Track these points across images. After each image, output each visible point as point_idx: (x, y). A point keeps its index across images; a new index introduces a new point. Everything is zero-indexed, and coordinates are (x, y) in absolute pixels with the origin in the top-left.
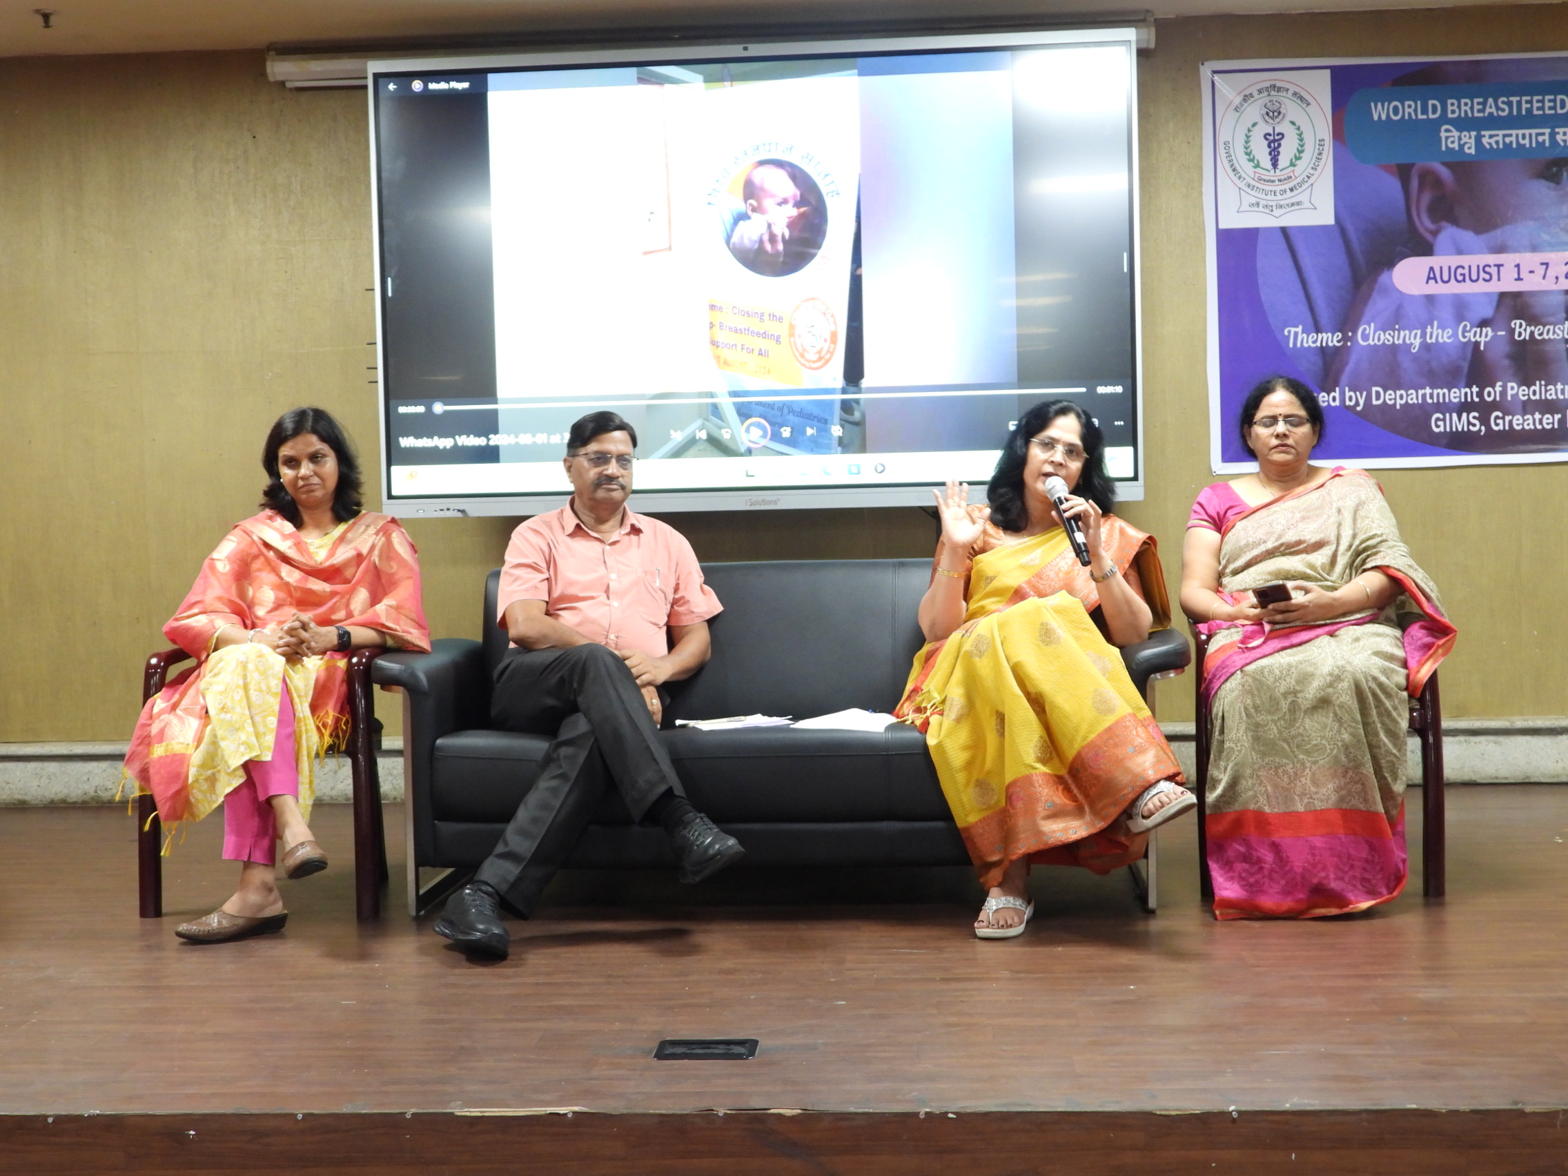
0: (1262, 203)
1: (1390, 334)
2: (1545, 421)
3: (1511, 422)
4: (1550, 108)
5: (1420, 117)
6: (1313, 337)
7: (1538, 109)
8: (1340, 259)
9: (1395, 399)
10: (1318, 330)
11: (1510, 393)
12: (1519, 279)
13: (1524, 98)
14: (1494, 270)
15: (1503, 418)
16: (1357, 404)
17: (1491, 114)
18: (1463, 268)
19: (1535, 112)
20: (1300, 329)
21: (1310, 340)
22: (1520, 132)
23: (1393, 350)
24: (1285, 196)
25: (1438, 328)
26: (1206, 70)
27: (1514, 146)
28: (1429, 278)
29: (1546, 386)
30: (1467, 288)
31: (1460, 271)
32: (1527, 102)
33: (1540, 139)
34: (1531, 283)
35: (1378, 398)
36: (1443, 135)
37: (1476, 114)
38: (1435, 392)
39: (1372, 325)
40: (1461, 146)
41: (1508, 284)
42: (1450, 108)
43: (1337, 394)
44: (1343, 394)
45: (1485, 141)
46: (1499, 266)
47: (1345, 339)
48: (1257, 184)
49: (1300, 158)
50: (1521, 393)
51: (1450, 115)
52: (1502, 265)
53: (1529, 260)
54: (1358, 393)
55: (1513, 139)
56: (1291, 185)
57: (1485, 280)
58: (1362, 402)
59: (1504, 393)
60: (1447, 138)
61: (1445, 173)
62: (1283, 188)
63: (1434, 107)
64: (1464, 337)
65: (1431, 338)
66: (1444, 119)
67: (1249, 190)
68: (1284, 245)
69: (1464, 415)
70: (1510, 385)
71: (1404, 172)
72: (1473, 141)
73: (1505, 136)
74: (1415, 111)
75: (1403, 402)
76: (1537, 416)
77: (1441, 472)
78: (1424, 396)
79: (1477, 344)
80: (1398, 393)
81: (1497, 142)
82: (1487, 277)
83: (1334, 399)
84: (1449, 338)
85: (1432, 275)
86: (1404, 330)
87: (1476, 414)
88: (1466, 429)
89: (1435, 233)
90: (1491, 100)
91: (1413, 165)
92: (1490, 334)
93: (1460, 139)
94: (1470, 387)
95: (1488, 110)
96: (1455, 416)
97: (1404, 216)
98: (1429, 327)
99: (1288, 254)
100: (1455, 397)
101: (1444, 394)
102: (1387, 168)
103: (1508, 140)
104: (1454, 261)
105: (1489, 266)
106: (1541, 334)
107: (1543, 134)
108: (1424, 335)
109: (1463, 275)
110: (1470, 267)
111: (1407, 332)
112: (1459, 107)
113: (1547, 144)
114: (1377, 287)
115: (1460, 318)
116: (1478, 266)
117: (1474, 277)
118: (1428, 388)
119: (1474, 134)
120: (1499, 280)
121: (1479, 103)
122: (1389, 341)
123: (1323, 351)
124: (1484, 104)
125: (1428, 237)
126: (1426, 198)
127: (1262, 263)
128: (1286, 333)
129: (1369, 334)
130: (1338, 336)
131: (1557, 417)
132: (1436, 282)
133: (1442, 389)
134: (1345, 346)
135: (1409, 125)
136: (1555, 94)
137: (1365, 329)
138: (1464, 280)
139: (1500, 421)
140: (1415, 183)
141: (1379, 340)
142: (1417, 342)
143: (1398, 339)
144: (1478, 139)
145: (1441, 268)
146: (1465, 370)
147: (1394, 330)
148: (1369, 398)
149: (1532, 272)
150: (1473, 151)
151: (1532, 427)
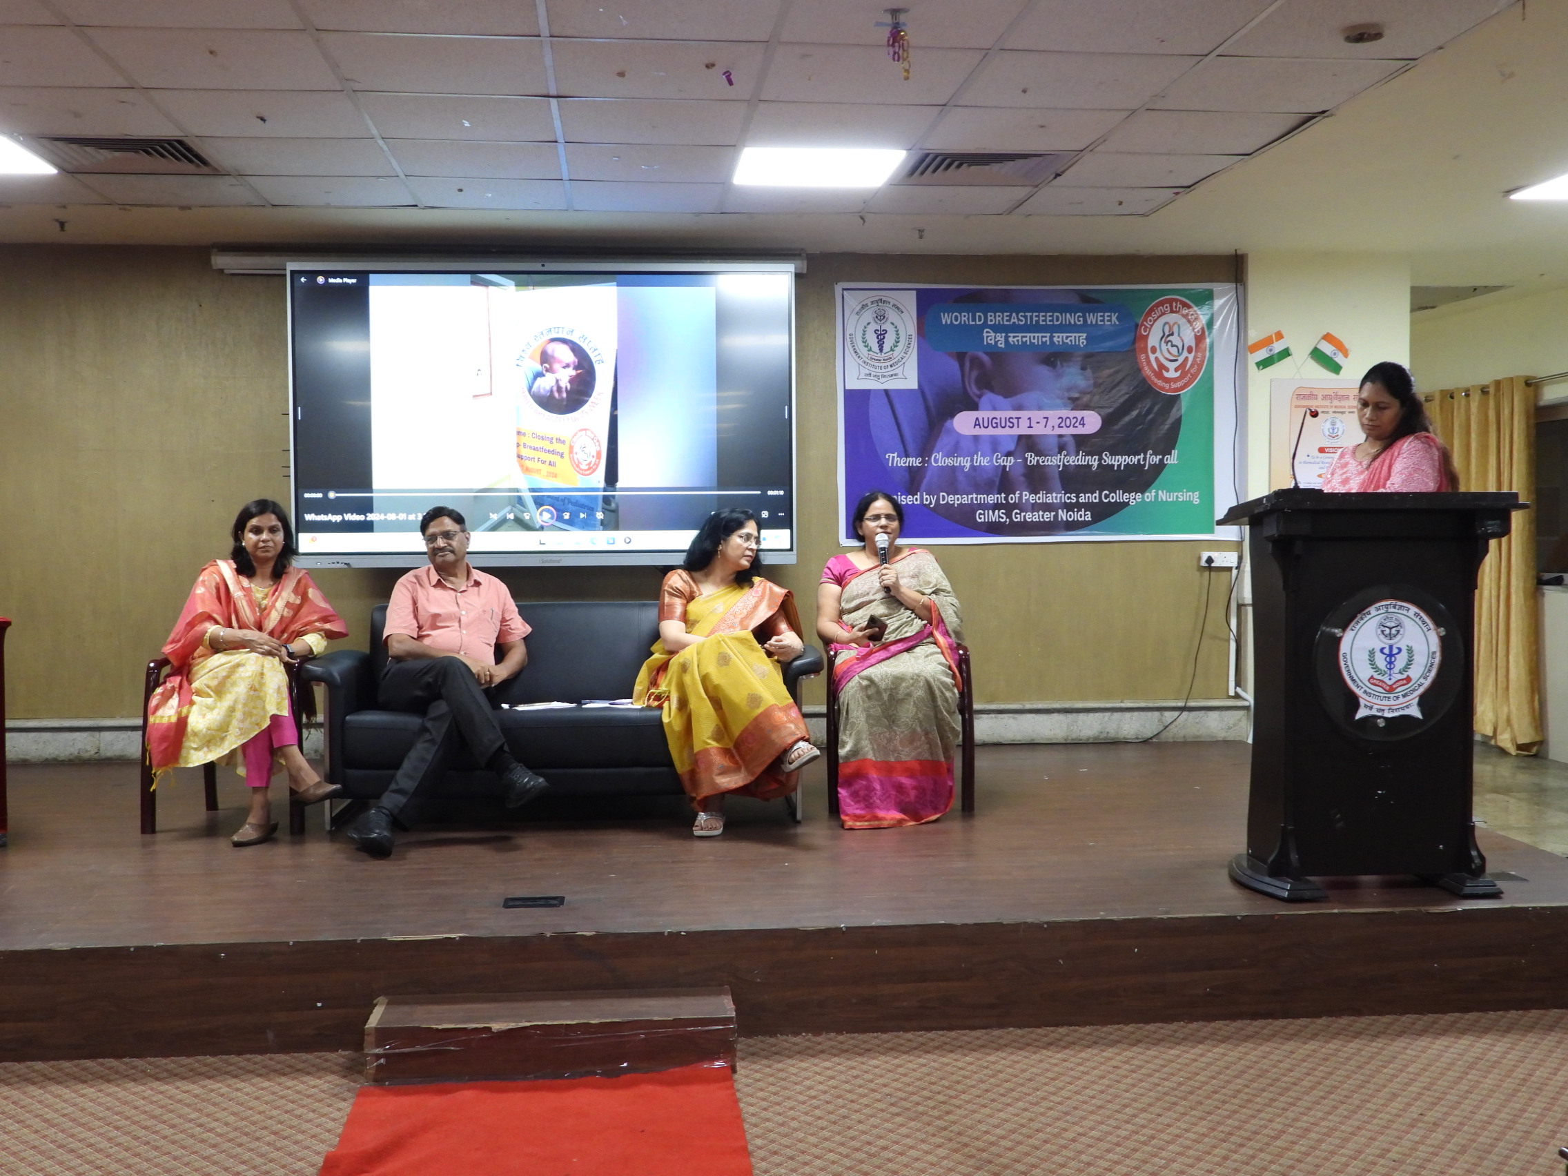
0: (873, 373)
2: (1045, 516)
3: (1025, 516)
4: (1050, 321)
5: (971, 323)
7: (1043, 321)
8: (921, 411)
10: (907, 456)
11: (1024, 498)
12: (1030, 427)
13: (1035, 314)
14: (1015, 421)
15: (1020, 514)
16: (931, 503)
17: (1014, 323)
19: (1041, 323)
20: (895, 455)
21: (902, 462)
22: (1032, 335)
24: (887, 370)
26: (838, 288)
27: (1028, 343)
28: (976, 425)
29: (1046, 494)
30: (999, 432)
31: (995, 421)
32: (1036, 316)
33: (1044, 339)
34: (1037, 430)
36: (985, 335)
37: (1006, 323)
38: (979, 496)
40: (996, 343)
41: (1024, 431)
42: (989, 318)
45: (1011, 339)
46: (1018, 418)
47: (923, 462)
48: (870, 362)
49: (897, 346)
50: (1031, 498)
51: (989, 323)
53: (1037, 415)
55: (1028, 339)
56: (891, 363)
58: (933, 502)
59: (1020, 498)
60: (987, 337)
61: (986, 359)
62: (886, 364)
63: (980, 317)
66: (985, 325)
67: (864, 365)
68: (886, 400)
69: (997, 511)
70: (1024, 493)
71: (960, 357)
72: (1003, 339)
73: (1023, 337)
74: (968, 319)
76: (1041, 513)
77: (982, 547)
78: (972, 498)
80: (956, 496)
81: (1018, 341)
82: (1011, 425)
87: (1004, 511)
89: (980, 397)
90: (1014, 314)
91: (966, 353)
92: (1013, 461)
93: (995, 338)
94: (1000, 494)
95: (1012, 321)
96: (991, 511)
99: (889, 406)
103: (1024, 339)
104: (991, 414)
106: (1043, 462)
107: (1046, 337)
108: (972, 461)
109: (996, 423)
112: (995, 317)
113: (1048, 343)
114: (944, 429)
115: (994, 450)
117: (1003, 425)
119: (1004, 335)
121: (1007, 316)
123: (910, 468)
124: (1010, 316)
125: (976, 399)
126: (974, 374)
127: (873, 412)
131: (1053, 514)
135: (964, 328)
136: (1053, 312)
140: (967, 365)
142: (968, 465)
144: (1007, 338)
146: (997, 483)
147: (954, 457)
148: (938, 499)
149: (1038, 423)
150: (1003, 346)
151: (1037, 520)
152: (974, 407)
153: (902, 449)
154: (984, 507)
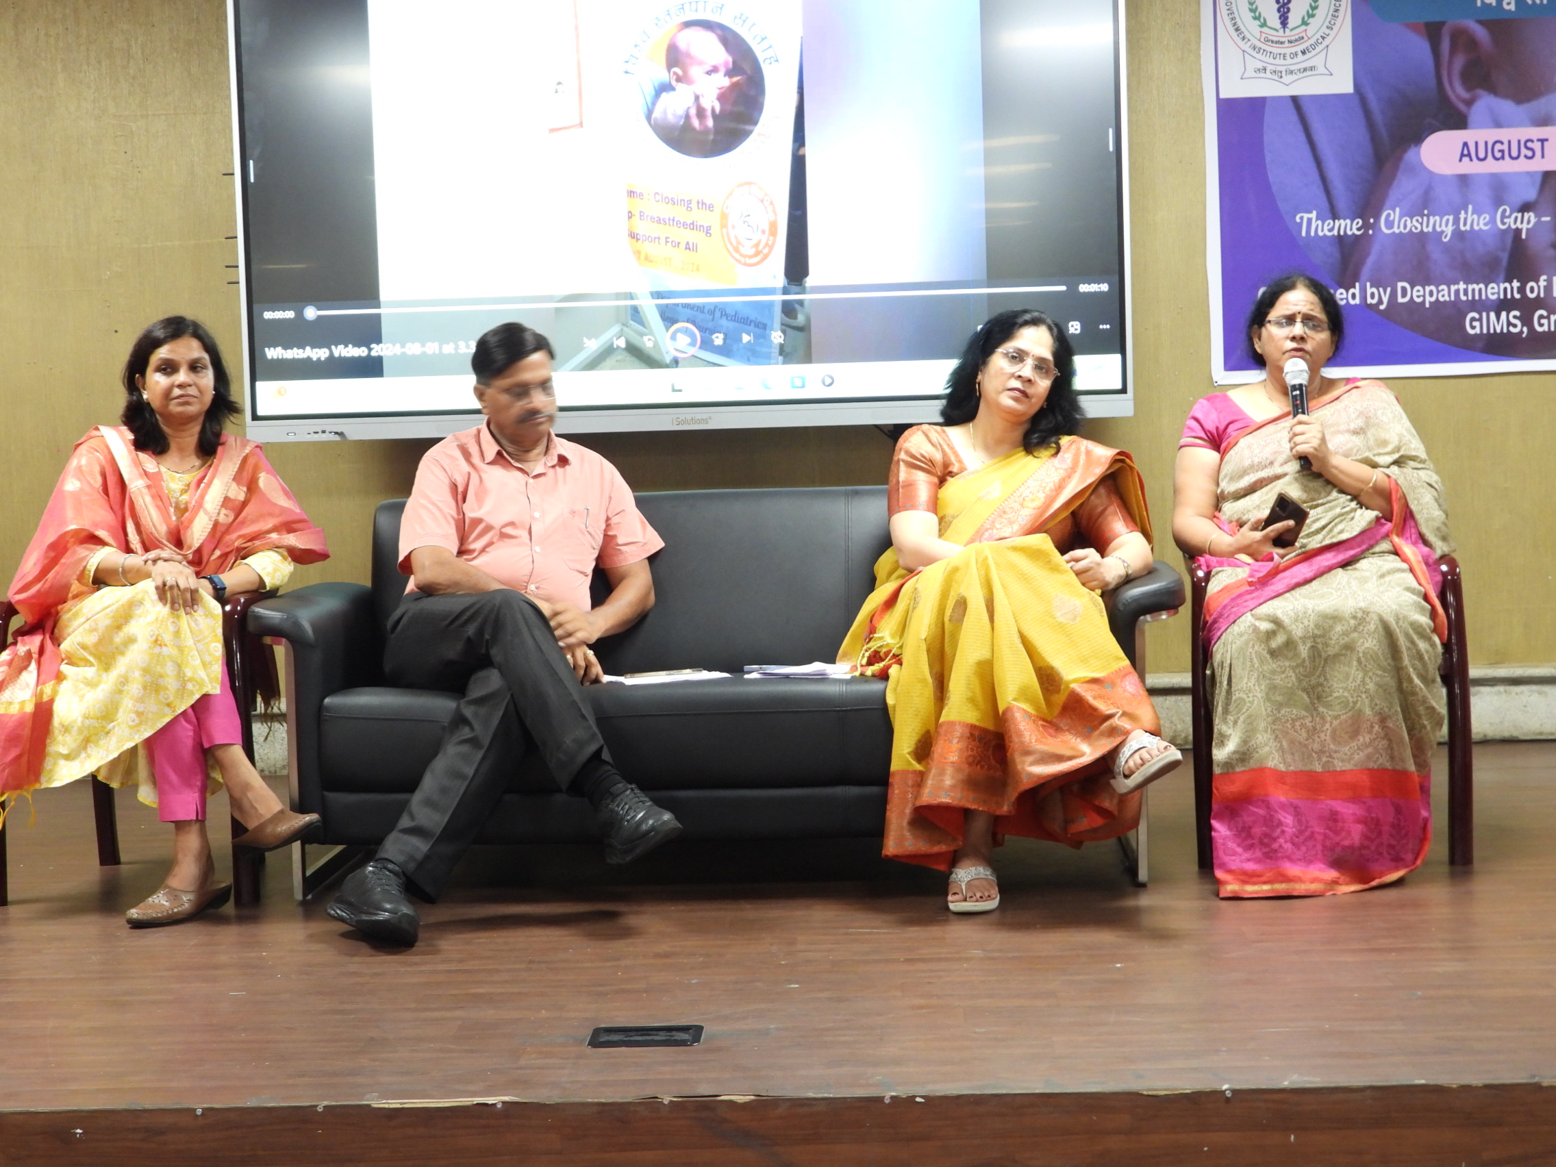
0: (1270, 68)
1: (1417, 221)
6: (1329, 224)
8: (1360, 134)
9: (1424, 296)
10: (1335, 217)
14: (1537, 146)
15: (1548, 318)
16: (1380, 302)
18: (1502, 143)
20: (1314, 215)
21: (1326, 228)
23: (1421, 238)
24: (1295, 60)
25: (1472, 214)
28: (1462, 155)
30: (1506, 166)
31: (1498, 147)
35: (1404, 294)
38: (1470, 287)
39: (1398, 210)
40: (1499, 2)
43: (1357, 291)
44: (1363, 291)
46: (1543, 141)
47: (1366, 226)
48: (1264, 47)
49: (1313, 16)
52: (1547, 140)
54: (1381, 290)
56: (1303, 47)
57: (1526, 157)
58: (1385, 299)
61: (1481, 33)
62: (1293, 50)
64: (1503, 223)
65: (1465, 224)
67: (1254, 53)
68: (1294, 117)
69: (1504, 314)
71: (1433, 31)
75: (1433, 299)
77: (1477, 380)
78: (1457, 292)
79: (1518, 232)
80: (1428, 289)
82: (1530, 154)
83: (1354, 296)
84: (1485, 224)
85: (1466, 152)
86: (1434, 216)
87: (1517, 313)
88: (1505, 330)
89: (1469, 103)
91: (1443, 24)
92: (1533, 220)
94: (1511, 282)
96: (1492, 315)
97: (1433, 83)
98: (1463, 212)
99: (1299, 127)
100: (1493, 294)
101: (1480, 290)
102: (1413, 27)
104: (1491, 135)
105: (1532, 141)
108: (1456, 221)
109: (1502, 151)
110: (1509, 142)
111: (1437, 218)
114: (1402, 166)
115: (1498, 201)
116: (1519, 142)
117: (1514, 153)
118: (1461, 283)
120: (1543, 156)
122: (1416, 228)
123: (1341, 239)
125: (1462, 107)
126: (1459, 62)
127: (1269, 137)
128: (1298, 220)
129: (1393, 221)
130: (1358, 223)
132: (1471, 160)
133: (1478, 284)
134: (1365, 234)
137: (1389, 215)
138: (1503, 157)
139: (1544, 321)
141: (1405, 227)
142: (1449, 230)
143: (1427, 226)
145: (1477, 143)
146: (1505, 262)
147: (1422, 215)
148: (1393, 295)
150: (1512, 7)
152: (1458, 121)
153: (1325, 204)
154: (1478, 305)
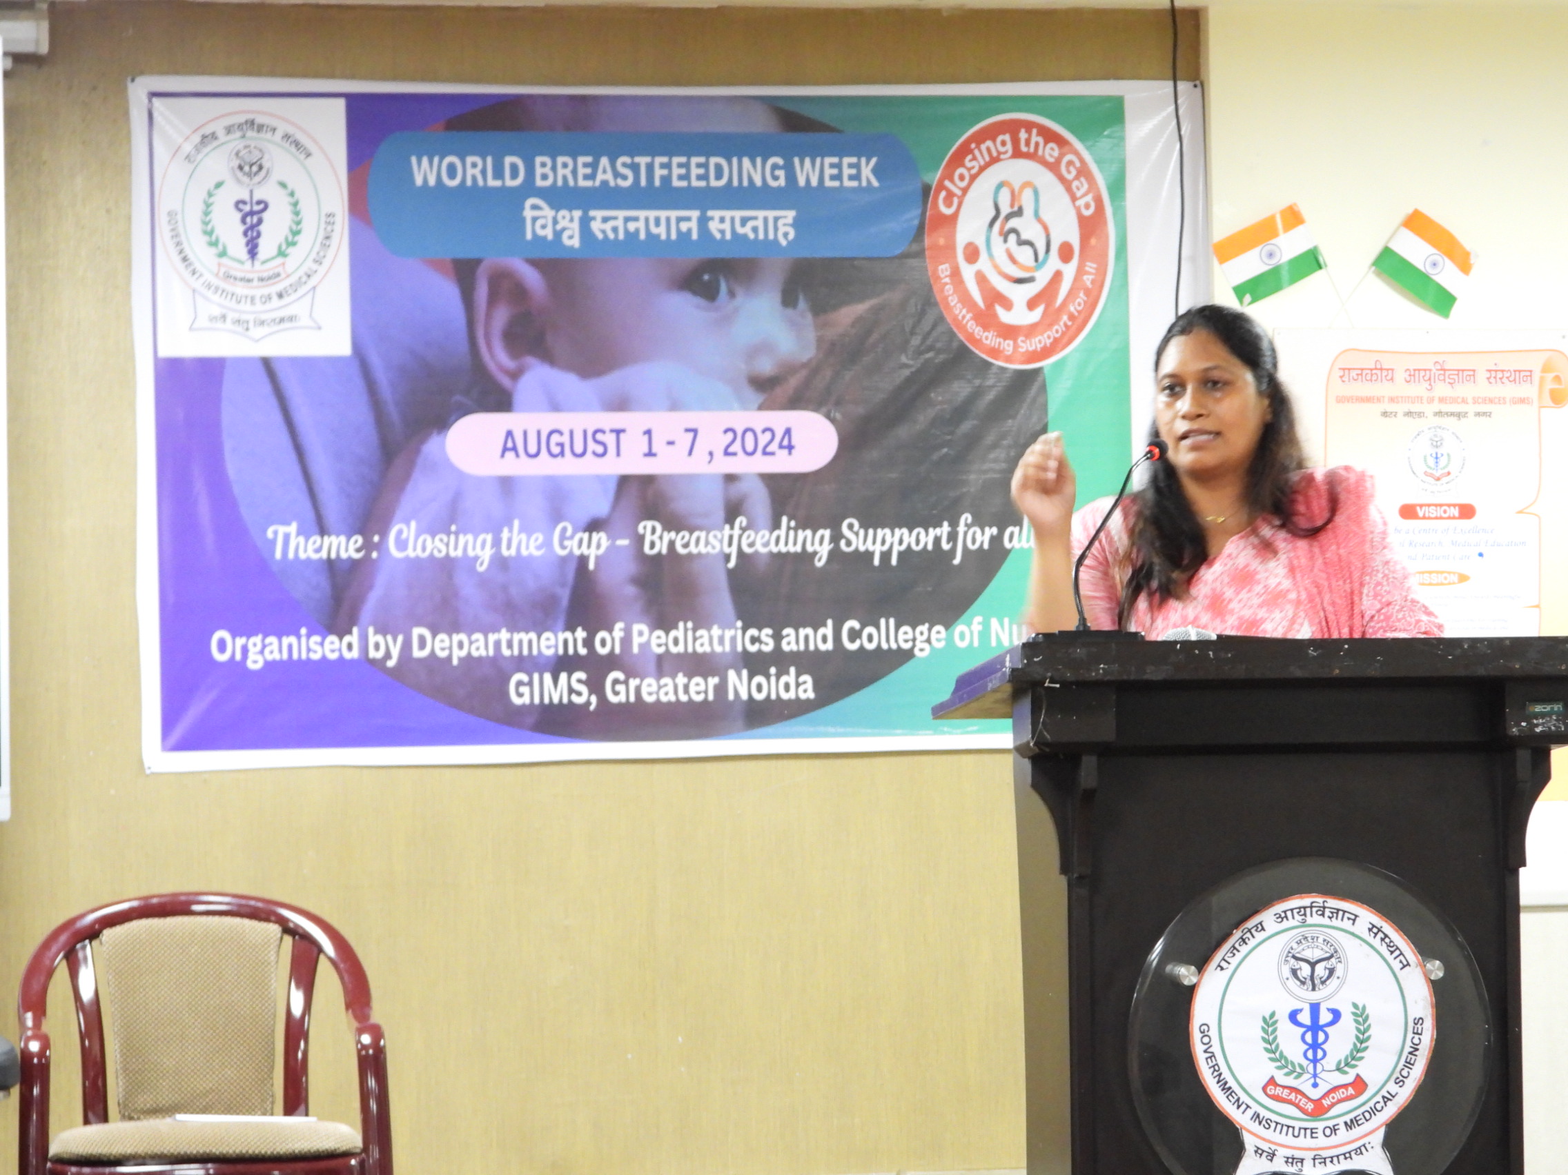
0: (231, 316)
1: (441, 540)
2: (692, 689)
3: (638, 690)
4: (699, 178)
5: (492, 183)
6: (315, 542)
7: (681, 178)
8: (361, 414)
9: (450, 648)
10: (323, 531)
11: (637, 641)
12: (650, 454)
13: (659, 160)
14: (610, 439)
15: (626, 682)
16: (388, 655)
17: (605, 183)
18: (560, 433)
19: (676, 183)
20: (293, 528)
21: (310, 547)
22: (652, 214)
23: (447, 566)
24: (268, 306)
26: (138, 90)
27: (642, 236)
28: (505, 450)
29: (695, 630)
30: (567, 467)
31: (555, 438)
32: (663, 166)
33: (684, 226)
34: (666, 464)
35: (422, 644)
36: (528, 213)
37: (582, 183)
38: (517, 637)
39: (413, 524)
40: (558, 234)
41: (634, 463)
42: (539, 171)
43: (354, 638)
44: (364, 639)
45: (596, 226)
46: (618, 432)
47: (368, 546)
48: (223, 285)
49: (294, 244)
50: (654, 642)
51: (539, 183)
52: (623, 431)
53: (668, 424)
54: (389, 638)
55: (641, 225)
56: (279, 287)
57: (595, 454)
58: (395, 652)
59: (626, 641)
60: (535, 219)
61: (532, 278)
62: (266, 291)
63: (514, 168)
64: (563, 547)
65: (509, 547)
66: (529, 188)
67: (210, 294)
68: (267, 388)
69: (563, 676)
70: (637, 627)
71: (464, 272)
72: (576, 226)
73: (627, 220)
74: (484, 172)
75: (463, 653)
76: (681, 679)
77: (526, 770)
78: (497, 644)
79: (583, 560)
80: (456, 638)
81: (615, 230)
82: (600, 449)
83: (350, 647)
84: (538, 548)
85: (510, 445)
86: (465, 534)
87: (581, 675)
88: (565, 701)
89: (515, 375)
90: (604, 161)
91: (478, 262)
92: (605, 543)
93: (555, 222)
94: (573, 631)
95: (600, 177)
96: (548, 677)
97: (463, 346)
98: (506, 530)
99: (273, 402)
100: (548, 647)
101: (530, 642)
102: (436, 265)
103: (632, 226)
104: (546, 421)
105: (603, 432)
106: (686, 546)
107: (688, 219)
108: (497, 543)
109: (561, 445)
110: (571, 433)
111: (470, 537)
112: (554, 168)
113: (695, 236)
114: (420, 461)
115: (556, 516)
116: (585, 432)
117: (579, 448)
118: (504, 631)
119: (577, 214)
120: (618, 454)
121: (586, 165)
122: (440, 551)
123: (331, 566)
124: (594, 166)
125: (505, 381)
126: (502, 316)
127: (229, 415)
128: (270, 534)
129: (407, 540)
130: (356, 542)
131: (713, 681)
132: (517, 455)
133: (527, 632)
134: (367, 557)
135: (470, 194)
136: (708, 155)
137: (400, 532)
138: (562, 453)
139: (621, 688)
140: (482, 291)
141: (424, 549)
142: (486, 555)
143: (456, 548)
144: (585, 222)
145: (525, 433)
146: (565, 602)
147: (448, 533)
148: (407, 645)
149: (671, 443)
150: (575, 242)
151: (672, 698)
152: (501, 402)
153: (310, 515)
154: (526, 663)
